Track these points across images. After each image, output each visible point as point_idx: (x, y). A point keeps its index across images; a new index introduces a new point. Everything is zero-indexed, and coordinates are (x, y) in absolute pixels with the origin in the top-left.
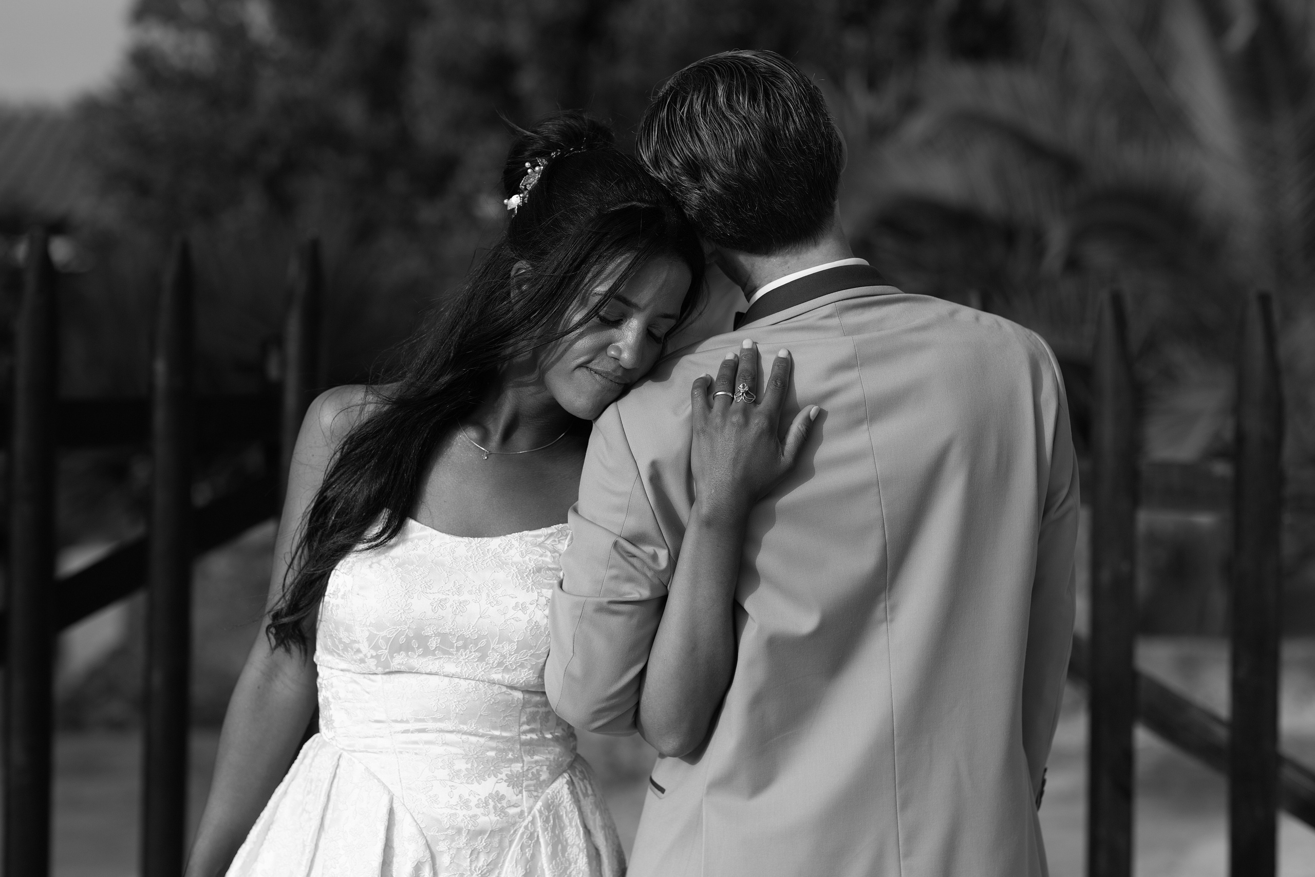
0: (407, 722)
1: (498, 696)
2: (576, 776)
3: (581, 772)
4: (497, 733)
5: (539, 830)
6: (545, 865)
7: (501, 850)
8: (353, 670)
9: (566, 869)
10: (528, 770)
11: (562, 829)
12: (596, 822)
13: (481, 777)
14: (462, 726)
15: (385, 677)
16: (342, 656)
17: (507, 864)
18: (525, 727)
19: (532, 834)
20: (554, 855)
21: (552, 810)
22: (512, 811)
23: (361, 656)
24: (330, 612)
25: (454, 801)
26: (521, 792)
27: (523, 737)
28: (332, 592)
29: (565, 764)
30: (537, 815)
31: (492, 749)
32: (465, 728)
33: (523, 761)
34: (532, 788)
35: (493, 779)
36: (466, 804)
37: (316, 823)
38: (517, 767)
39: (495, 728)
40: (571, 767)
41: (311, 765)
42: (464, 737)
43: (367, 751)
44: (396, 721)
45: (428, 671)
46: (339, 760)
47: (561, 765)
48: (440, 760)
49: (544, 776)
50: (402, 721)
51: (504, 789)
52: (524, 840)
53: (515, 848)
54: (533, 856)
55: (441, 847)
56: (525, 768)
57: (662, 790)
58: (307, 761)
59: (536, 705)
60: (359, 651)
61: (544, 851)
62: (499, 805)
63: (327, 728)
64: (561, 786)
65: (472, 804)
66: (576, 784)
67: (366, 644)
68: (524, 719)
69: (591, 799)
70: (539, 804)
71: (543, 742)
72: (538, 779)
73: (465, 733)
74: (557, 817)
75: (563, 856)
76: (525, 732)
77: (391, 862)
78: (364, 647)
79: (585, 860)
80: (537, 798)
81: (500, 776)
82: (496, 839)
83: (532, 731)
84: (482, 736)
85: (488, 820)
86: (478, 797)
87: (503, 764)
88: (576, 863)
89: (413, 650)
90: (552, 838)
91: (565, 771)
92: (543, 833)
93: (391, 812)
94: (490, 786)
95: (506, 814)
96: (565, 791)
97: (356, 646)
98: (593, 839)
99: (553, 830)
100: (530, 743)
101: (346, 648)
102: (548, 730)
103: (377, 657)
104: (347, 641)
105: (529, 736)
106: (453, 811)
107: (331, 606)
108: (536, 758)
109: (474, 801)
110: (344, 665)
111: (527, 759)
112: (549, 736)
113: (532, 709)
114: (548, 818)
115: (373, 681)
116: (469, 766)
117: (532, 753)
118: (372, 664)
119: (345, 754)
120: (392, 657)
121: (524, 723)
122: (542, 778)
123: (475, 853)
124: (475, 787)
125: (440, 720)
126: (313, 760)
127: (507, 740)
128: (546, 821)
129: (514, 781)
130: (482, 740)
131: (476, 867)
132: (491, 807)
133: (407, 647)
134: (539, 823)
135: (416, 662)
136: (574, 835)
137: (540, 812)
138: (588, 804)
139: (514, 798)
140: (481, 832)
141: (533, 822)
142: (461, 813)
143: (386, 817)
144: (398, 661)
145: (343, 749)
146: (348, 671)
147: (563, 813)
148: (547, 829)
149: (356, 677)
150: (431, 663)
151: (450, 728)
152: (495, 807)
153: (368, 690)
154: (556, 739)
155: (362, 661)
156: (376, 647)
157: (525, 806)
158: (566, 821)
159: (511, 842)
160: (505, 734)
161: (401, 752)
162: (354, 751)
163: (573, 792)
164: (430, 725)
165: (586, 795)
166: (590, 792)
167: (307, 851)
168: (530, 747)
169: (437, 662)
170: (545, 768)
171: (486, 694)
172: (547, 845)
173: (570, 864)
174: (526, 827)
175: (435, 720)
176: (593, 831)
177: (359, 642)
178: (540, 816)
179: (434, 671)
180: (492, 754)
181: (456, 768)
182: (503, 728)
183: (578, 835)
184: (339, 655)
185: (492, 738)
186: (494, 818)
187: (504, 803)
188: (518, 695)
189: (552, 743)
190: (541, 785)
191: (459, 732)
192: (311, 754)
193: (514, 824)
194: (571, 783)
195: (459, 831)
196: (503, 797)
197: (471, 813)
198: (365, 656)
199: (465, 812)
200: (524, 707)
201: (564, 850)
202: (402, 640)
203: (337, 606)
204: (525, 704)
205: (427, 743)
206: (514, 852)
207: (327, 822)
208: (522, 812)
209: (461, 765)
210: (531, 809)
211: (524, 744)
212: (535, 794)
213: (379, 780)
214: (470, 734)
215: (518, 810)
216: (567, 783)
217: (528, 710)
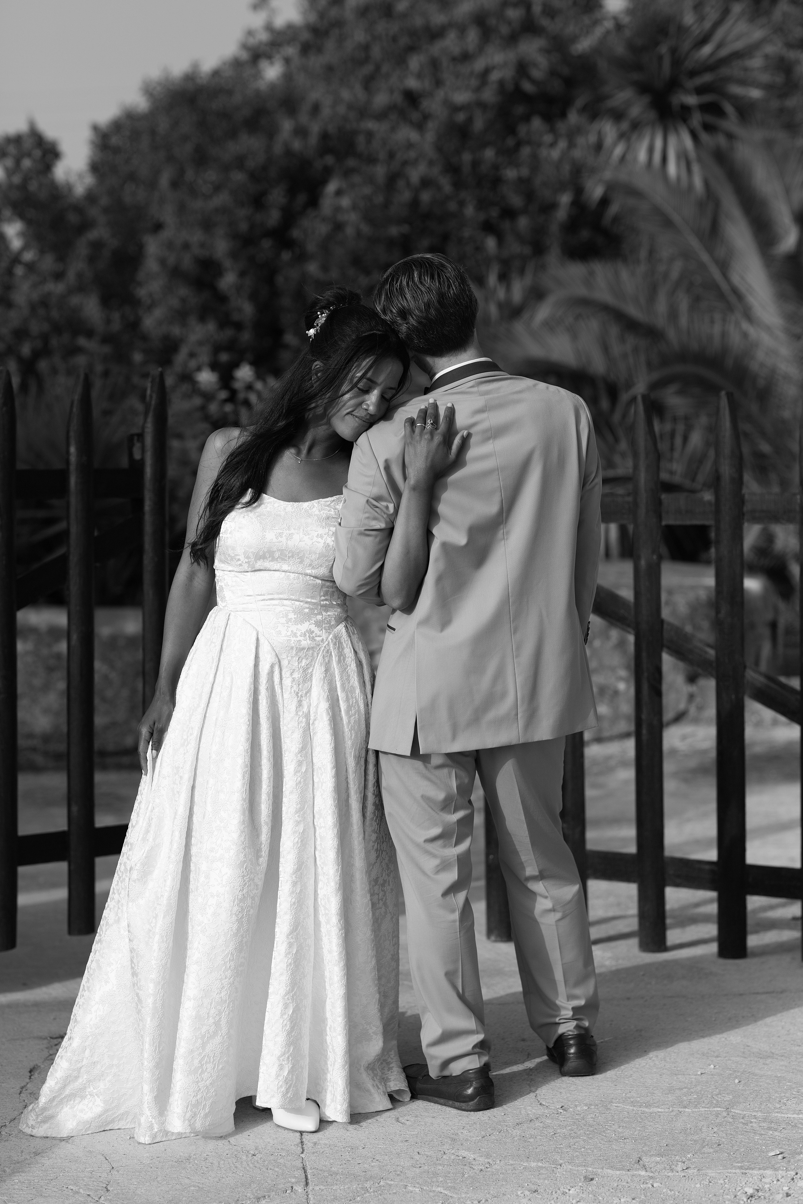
0: (264, 595)
1: (309, 581)
2: (348, 624)
3: (351, 622)
4: (309, 600)
5: (332, 648)
6: (335, 666)
7: (313, 659)
8: (236, 571)
9: (345, 669)
10: (324, 619)
11: (343, 649)
12: (360, 647)
13: (302, 622)
14: (291, 597)
15: (252, 573)
16: (230, 564)
17: (316, 665)
18: (323, 598)
19: (328, 651)
20: (339, 662)
21: (337, 639)
22: (318, 639)
23: (240, 562)
24: (223, 541)
25: (289, 633)
26: (322, 630)
27: (322, 603)
28: (223, 531)
29: (343, 618)
30: (330, 641)
31: (307, 608)
32: (293, 597)
33: (322, 615)
34: (327, 628)
35: (308, 623)
36: (295, 635)
37: (219, 648)
38: (319, 617)
39: (308, 598)
40: (346, 619)
41: (214, 621)
42: (293, 602)
43: (244, 611)
44: (258, 595)
45: (274, 569)
46: (229, 616)
47: (341, 618)
48: (281, 613)
49: (333, 623)
50: (261, 595)
51: (313, 627)
52: (325, 653)
53: (320, 657)
54: (329, 661)
55: (283, 656)
56: (323, 618)
57: (394, 629)
58: (212, 619)
59: (328, 587)
60: (239, 560)
61: (335, 659)
62: (312, 636)
63: (222, 601)
64: (341, 628)
65: (298, 635)
66: (349, 628)
67: (243, 556)
68: (322, 594)
69: (356, 636)
70: (331, 636)
71: (331, 606)
72: (330, 624)
73: (293, 600)
74: (340, 643)
75: (344, 662)
76: (323, 600)
77: (258, 665)
78: (242, 558)
79: (355, 665)
80: (330, 633)
81: (311, 622)
82: (311, 652)
83: (326, 600)
84: (302, 602)
85: (306, 643)
86: (301, 631)
87: (312, 616)
88: (350, 666)
89: (266, 558)
90: (338, 653)
91: (343, 621)
92: (334, 650)
93: (258, 640)
94: (306, 626)
95: (315, 640)
96: (344, 630)
97: (238, 557)
98: (358, 656)
99: (338, 649)
100: (325, 606)
101: (232, 559)
102: (334, 600)
103: (248, 562)
104: (233, 555)
105: (325, 602)
106: (289, 638)
107: (224, 538)
108: (329, 613)
109: (299, 634)
110: (230, 568)
111: (324, 613)
112: (335, 603)
113: (326, 589)
114: (335, 643)
115: (245, 575)
116: (296, 616)
117: (327, 611)
118: (246, 567)
119: (232, 613)
120: (256, 562)
121: (322, 596)
122: (332, 624)
123: (300, 660)
124: (299, 626)
125: (281, 594)
126: (215, 618)
127: (314, 604)
128: (335, 644)
129: (318, 624)
130: (302, 604)
131: (301, 666)
132: (307, 636)
133: (263, 557)
134: (331, 645)
135: (267, 564)
136: (348, 652)
137: (332, 639)
138: (355, 638)
139: (319, 633)
140: (303, 649)
141: (328, 644)
142: (293, 639)
143: (255, 642)
144: (259, 565)
145: (231, 611)
146: (232, 571)
147: (343, 641)
148: (335, 648)
149: (237, 574)
150: (275, 565)
151: (286, 598)
152: (309, 637)
153: (243, 580)
154: (338, 605)
155: (241, 565)
156: (248, 557)
157: (324, 638)
158: (345, 645)
159: (318, 654)
160: (313, 601)
161: (261, 610)
162: (237, 611)
163: (347, 631)
164: (276, 596)
165: (353, 634)
166: (356, 632)
167: (215, 661)
168: (326, 608)
169: (279, 564)
170: (333, 618)
171: (303, 580)
172: (336, 656)
173: (347, 667)
174: (325, 647)
175: (278, 593)
176: (358, 651)
177: (239, 555)
178: (332, 642)
179: (277, 569)
180: (307, 610)
181: (289, 617)
182: (312, 598)
183: (351, 652)
184: (228, 563)
185: (307, 602)
186: (309, 642)
187: (314, 635)
188: (319, 582)
189: (336, 607)
190: (332, 627)
191: (290, 599)
192: (214, 616)
193: (319, 645)
194: (346, 627)
195: (292, 648)
196: (313, 632)
197: (298, 639)
198: (242, 562)
199: (295, 639)
200: (322, 587)
201: (344, 659)
202: (261, 553)
203: (227, 537)
204: (322, 586)
205: (274, 605)
206: (320, 659)
207: (224, 647)
208: (323, 639)
209: (292, 616)
210: (327, 638)
211: (322, 606)
212: (329, 631)
213: (250, 624)
214: (296, 600)
215: (321, 638)
216: (344, 626)
217: (324, 589)
